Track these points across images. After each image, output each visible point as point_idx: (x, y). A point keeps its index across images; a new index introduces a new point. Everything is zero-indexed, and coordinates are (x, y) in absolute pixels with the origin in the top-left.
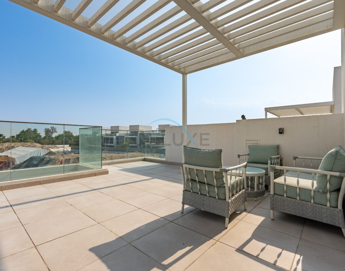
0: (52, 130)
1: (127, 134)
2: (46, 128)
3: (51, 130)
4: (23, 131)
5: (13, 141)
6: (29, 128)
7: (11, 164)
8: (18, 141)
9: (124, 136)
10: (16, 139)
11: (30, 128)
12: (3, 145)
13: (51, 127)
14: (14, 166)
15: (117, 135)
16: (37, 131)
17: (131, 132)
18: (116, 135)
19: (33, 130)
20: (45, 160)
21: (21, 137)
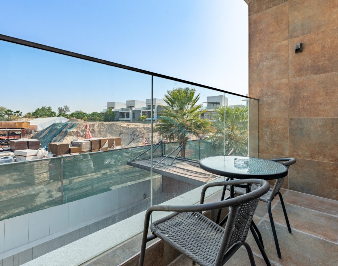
0: (66, 109)
1: (143, 108)
2: (59, 108)
3: (64, 110)
4: (38, 109)
5: (29, 117)
6: (43, 106)
7: (33, 131)
8: (34, 117)
9: (141, 110)
10: (32, 115)
11: (45, 106)
12: (21, 120)
13: (65, 106)
14: (36, 132)
15: (134, 109)
16: (51, 110)
17: (148, 106)
18: (132, 110)
19: (47, 109)
20: (69, 125)
21: (38, 114)
